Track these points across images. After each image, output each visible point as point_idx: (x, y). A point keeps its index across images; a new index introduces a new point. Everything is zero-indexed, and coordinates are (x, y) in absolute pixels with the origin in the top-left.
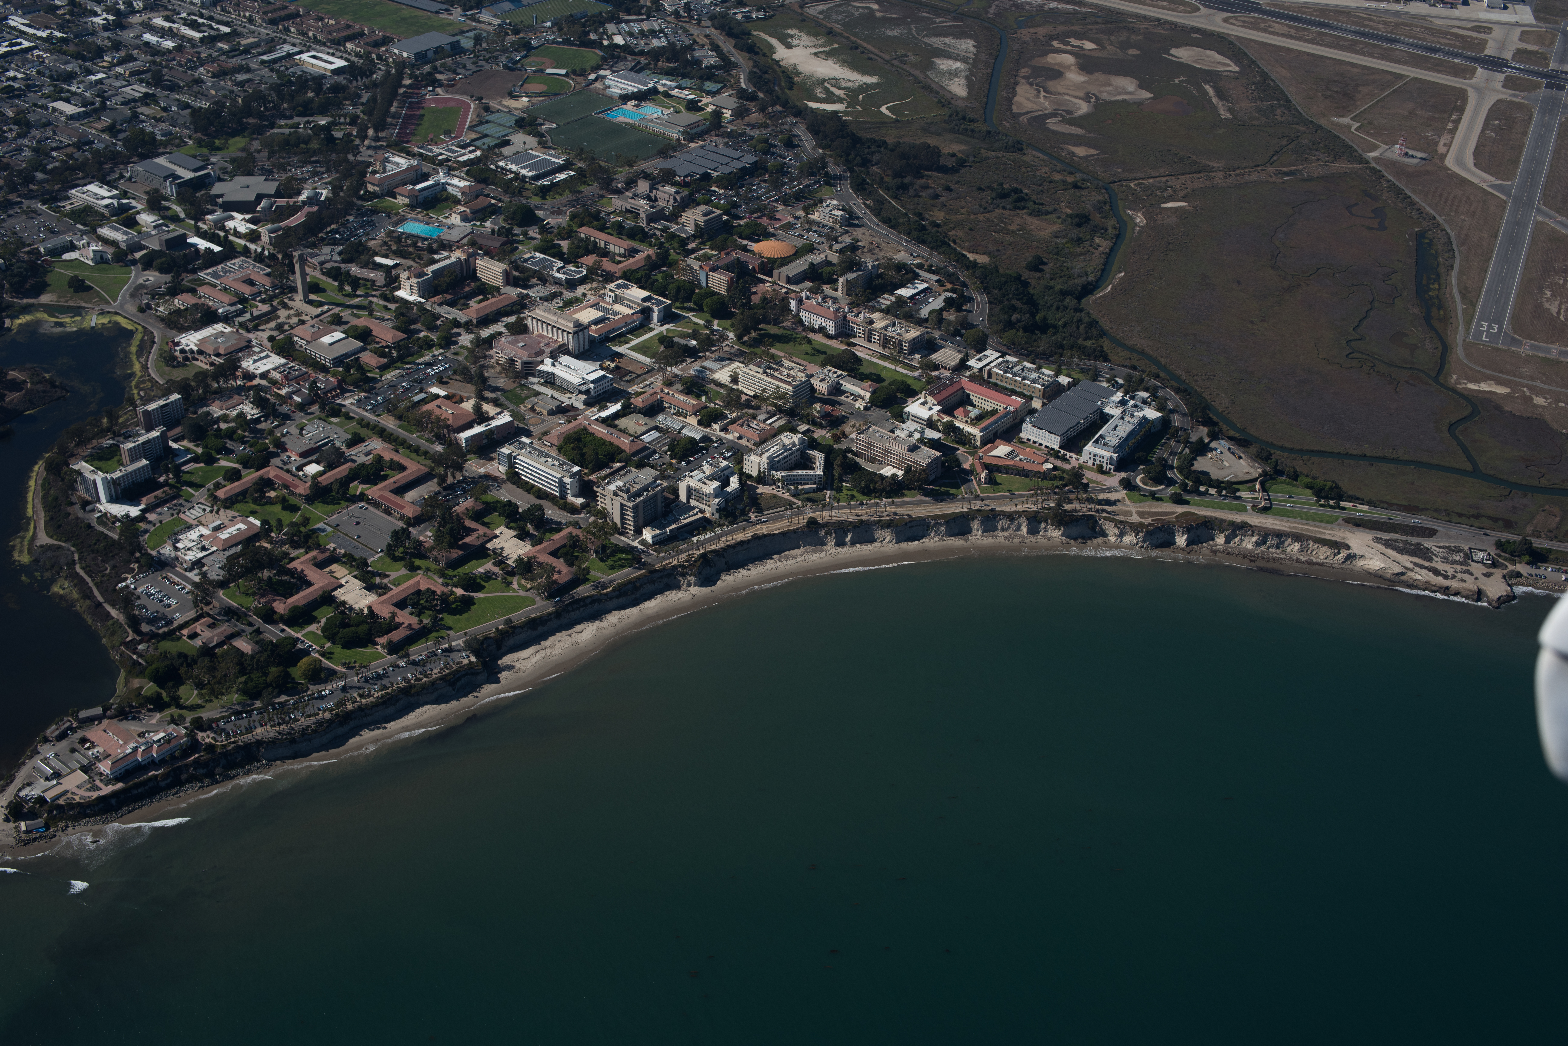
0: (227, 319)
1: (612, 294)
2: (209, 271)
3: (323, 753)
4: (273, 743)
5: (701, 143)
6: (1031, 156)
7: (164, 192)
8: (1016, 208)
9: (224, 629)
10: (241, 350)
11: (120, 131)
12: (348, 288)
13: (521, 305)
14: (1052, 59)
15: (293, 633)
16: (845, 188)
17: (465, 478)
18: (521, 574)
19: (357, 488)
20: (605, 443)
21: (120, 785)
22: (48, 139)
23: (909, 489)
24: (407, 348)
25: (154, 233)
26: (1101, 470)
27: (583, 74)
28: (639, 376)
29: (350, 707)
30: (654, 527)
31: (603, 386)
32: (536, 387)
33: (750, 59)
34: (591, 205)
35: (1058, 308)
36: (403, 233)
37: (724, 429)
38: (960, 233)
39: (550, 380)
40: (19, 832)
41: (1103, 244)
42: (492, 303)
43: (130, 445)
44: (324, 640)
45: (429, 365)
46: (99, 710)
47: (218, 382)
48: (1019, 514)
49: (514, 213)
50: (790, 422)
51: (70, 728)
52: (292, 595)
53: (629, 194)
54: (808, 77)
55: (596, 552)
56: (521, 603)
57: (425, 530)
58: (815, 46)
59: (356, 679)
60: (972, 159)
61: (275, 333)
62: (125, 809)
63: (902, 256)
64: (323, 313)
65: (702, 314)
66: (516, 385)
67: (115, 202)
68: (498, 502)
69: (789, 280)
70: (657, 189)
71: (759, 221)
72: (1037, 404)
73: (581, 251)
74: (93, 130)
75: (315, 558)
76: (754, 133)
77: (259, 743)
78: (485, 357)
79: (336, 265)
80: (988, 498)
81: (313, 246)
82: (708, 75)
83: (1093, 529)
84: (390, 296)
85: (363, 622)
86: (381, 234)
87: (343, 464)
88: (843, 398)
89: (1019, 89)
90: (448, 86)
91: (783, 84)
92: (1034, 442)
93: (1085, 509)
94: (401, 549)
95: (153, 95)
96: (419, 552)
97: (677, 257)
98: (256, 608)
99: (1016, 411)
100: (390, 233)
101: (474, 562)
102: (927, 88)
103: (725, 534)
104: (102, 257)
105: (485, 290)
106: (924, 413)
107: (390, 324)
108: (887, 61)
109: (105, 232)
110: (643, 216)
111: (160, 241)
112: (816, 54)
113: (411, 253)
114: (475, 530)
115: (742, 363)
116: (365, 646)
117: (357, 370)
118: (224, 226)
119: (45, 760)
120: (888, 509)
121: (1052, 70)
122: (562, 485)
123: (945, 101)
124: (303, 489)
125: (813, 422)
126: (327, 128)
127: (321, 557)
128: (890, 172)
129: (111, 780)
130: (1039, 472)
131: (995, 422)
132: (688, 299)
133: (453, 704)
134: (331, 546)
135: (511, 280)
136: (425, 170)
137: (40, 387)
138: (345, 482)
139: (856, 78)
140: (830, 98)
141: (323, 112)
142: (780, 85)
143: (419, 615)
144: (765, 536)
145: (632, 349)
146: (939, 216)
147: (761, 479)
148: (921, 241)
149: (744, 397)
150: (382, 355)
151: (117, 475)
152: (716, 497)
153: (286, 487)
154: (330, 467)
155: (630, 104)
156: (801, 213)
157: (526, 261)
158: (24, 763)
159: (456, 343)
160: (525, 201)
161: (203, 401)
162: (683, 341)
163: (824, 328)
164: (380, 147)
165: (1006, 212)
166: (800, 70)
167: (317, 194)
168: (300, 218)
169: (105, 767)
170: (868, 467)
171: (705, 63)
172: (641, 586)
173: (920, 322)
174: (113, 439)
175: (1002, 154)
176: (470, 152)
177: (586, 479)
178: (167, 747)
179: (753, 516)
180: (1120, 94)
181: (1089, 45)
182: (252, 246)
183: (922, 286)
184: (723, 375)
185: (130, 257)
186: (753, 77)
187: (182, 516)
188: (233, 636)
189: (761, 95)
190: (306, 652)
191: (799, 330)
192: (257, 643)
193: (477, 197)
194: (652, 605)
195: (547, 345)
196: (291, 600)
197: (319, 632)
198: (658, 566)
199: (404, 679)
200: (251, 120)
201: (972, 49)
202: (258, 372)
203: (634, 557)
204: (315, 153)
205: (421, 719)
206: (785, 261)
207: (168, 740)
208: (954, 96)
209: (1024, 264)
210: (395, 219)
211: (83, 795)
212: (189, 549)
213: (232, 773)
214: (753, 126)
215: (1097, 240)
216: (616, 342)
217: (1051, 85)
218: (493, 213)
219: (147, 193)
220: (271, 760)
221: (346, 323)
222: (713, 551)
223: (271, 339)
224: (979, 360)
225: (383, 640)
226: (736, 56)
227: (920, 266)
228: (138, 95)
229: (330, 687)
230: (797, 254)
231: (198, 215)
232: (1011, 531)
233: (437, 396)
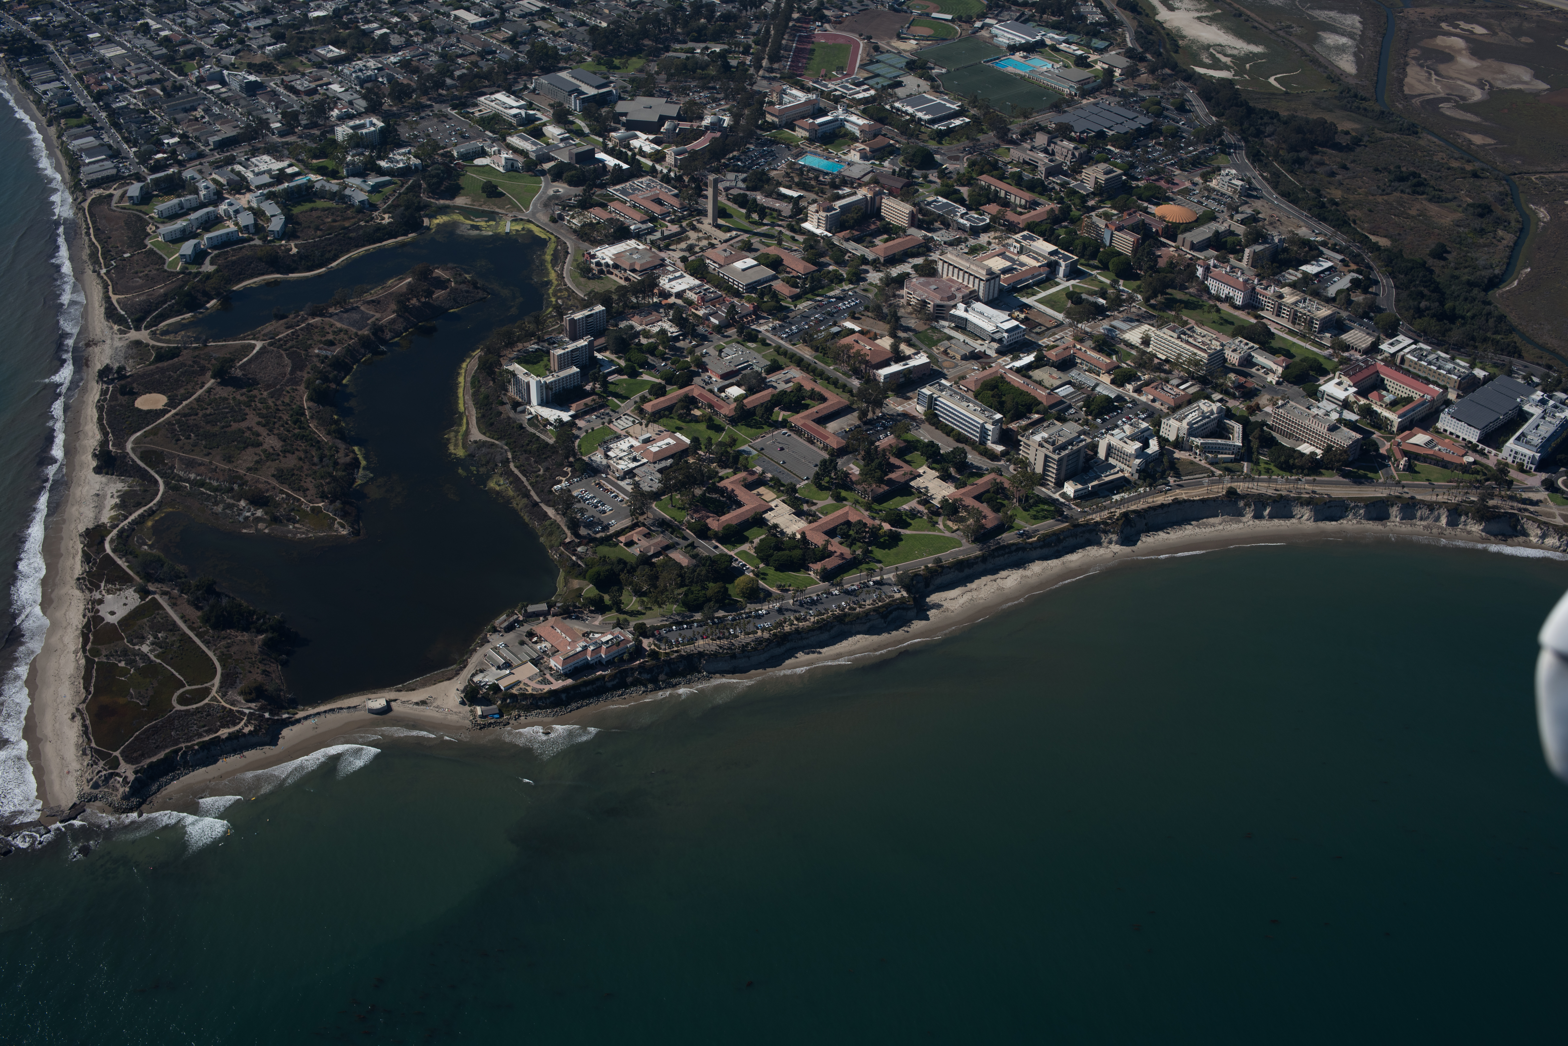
0: (638, 236)
1: (1018, 245)
2: (618, 187)
3: (760, 671)
4: (714, 656)
5: (1092, 100)
6: (1426, 140)
7: (567, 106)
8: (1414, 192)
9: (660, 540)
10: (655, 267)
11: (521, 43)
12: (755, 216)
13: (925, 248)
14: (1441, 41)
15: (726, 550)
16: (1242, 157)
17: (884, 415)
18: (948, 515)
19: (780, 415)
20: (1022, 393)
21: (569, 682)
22: (452, 45)
23: (1327, 469)
24: (820, 281)
25: (561, 145)
26: (1521, 468)
27: (969, 21)
28: (1048, 329)
29: (787, 628)
30: (1076, 481)
31: (1016, 335)
32: (947, 331)
33: (1134, 18)
34: (987, 154)
35: (1466, 299)
36: (804, 166)
37: (1138, 390)
38: (1358, 214)
39: (962, 325)
40: (475, 716)
41: (1508, 238)
42: (898, 244)
43: (560, 352)
44: (757, 561)
45: (840, 299)
46: (543, 607)
47: (637, 298)
48: (1440, 505)
49: (914, 155)
50: (1202, 390)
51: (517, 621)
52: (724, 514)
53: (1027, 145)
54: (1193, 41)
55: (1020, 500)
56: (947, 543)
57: (848, 462)
58: (1197, 10)
59: (791, 601)
60: (1366, 138)
61: (687, 254)
62: (574, 705)
63: (1303, 232)
64: (731, 238)
65: (1107, 272)
66: (927, 327)
67: (523, 112)
68: (918, 441)
69: (1193, 247)
70: (1055, 143)
71: (1158, 184)
72: (1452, 395)
73: (983, 200)
74: (495, 39)
75: (745, 479)
76: (1145, 94)
77: (701, 655)
78: (895, 296)
79: (742, 192)
80: (1408, 486)
81: (717, 171)
82: (1093, 31)
83: (1515, 527)
84: (796, 227)
85: (795, 547)
86: (782, 165)
87: (764, 389)
88: (1254, 370)
89: (1409, 70)
90: (836, 22)
91: (1168, 46)
92: (1451, 433)
93: (1507, 507)
94: (827, 479)
95: (549, 10)
96: (845, 483)
97: (1078, 213)
98: (688, 522)
99: (1433, 401)
100: (791, 165)
101: (898, 499)
102: (1315, 61)
103: (1145, 495)
104: (512, 165)
105: (890, 231)
106: (1341, 394)
107: (798, 255)
108: (1272, 32)
109: (515, 140)
110: (1042, 169)
111: (570, 154)
112: (1199, 18)
113: (813, 187)
114: (899, 467)
115: (1152, 325)
116: (797, 570)
117: (772, 297)
118: (629, 144)
119: (495, 649)
120: (1307, 486)
121: (1443, 53)
122: (984, 431)
123: (1335, 77)
124: (728, 410)
125: (1226, 392)
126: (723, 55)
127: (751, 479)
128: (1284, 146)
129: (561, 675)
130: (1461, 465)
131: (1413, 409)
132: (1094, 256)
133: (885, 636)
134: (758, 469)
135: (916, 222)
136: (822, 105)
137: (464, 287)
138: (769, 407)
139: (1242, 46)
140: (1216, 65)
141: (716, 39)
142: (1165, 48)
143: (850, 546)
144: (1185, 501)
145: (1039, 301)
146: (1337, 194)
147: (1179, 444)
148: (1322, 218)
149: (1156, 361)
150: (795, 285)
151: (550, 379)
152: (1137, 457)
153: (711, 406)
154: (751, 391)
155: (1019, 55)
156: (1198, 179)
157: (929, 204)
158: (475, 650)
159: (865, 280)
160: (921, 144)
161: (621, 315)
162: (1092, 299)
163: (1232, 298)
164: (774, 78)
165: (1405, 196)
166: (1185, 33)
167: (720, 120)
168: (704, 142)
169: (555, 663)
170: (1286, 442)
171: (1090, 19)
172: (1064, 538)
173: (1329, 301)
174: (537, 343)
175: (1396, 136)
176: (865, 90)
177: (1004, 427)
178: (615, 649)
179: (1171, 480)
180: (1515, 82)
181: (1479, 30)
182: (658, 167)
183: (1327, 264)
184: (1134, 336)
185: (539, 168)
186: (1138, 37)
187: (611, 426)
188: (668, 548)
189: (1149, 56)
190: (740, 572)
191: (1205, 297)
192: (694, 557)
193: (875, 136)
194: (1074, 559)
195: (958, 289)
196: (724, 518)
197: (752, 552)
198: (1081, 520)
199: (839, 607)
200: (647, 42)
201: (1358, 25)
202: (674, 291)
203: (1056, 509)
204: (713, 78)
205: (854, 647)
206: (1188, 227)
207: (616, 643)
208: (1343, 72)
209: (1428, 251)
210: (795, 151)
211: (534, 687)
212: (621, 459)
213: (674, 681)
214: (1143, 87)
215: (1500, 233)
216: (1023, 293)
217: (1442, 68)
218: (891, 153)
219: (551, 106)
220: (712, 673)
221: (756, 250)
222: (1134, 511)
223: (684, 259)
224: (1392, 344)
225: (818, 566)
226: (1120, 15)
227: (1324, 244)
228: (535, 9)
229: (766, 607)
230: (1199, 221)
231: (603, 131)
232: (1430, 521)
233: (852, 331)
